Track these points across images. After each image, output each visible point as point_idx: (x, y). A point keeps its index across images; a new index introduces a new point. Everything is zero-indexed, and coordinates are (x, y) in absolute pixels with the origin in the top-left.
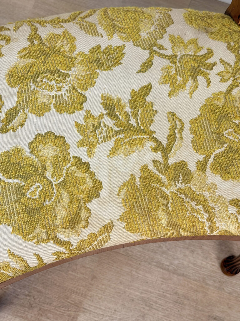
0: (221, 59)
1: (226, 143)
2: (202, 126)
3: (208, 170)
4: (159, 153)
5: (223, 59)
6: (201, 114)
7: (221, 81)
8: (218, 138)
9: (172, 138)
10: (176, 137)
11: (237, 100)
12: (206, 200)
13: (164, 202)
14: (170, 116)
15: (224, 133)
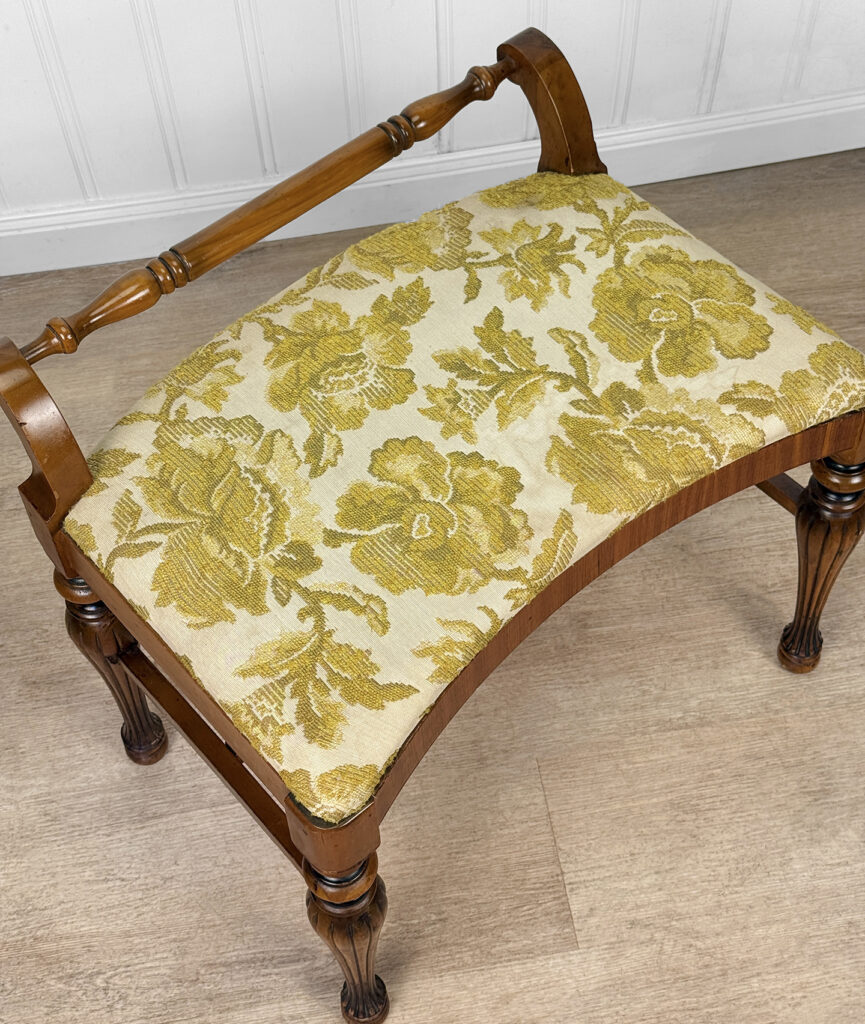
0: (577, 229)
1: (660, 330)
2: (612, 324)
3: (660, 376)
4: (573, 389)
5: (580, 227)
6: (599, 311)
7: (599, 255)
8: (644, 329)
9: (578, 361)
10: (583, 358)
11: (638, 268)
12: (683, 416)
13: (624, 448)
14: (555, 334)
15: (650, 318)
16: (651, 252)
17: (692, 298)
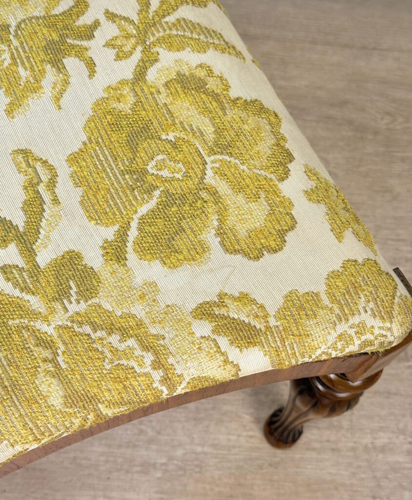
0: (107, 12)
1: (156, 188)
2: (98, 163)
3: (132, 256)
4: (12, 248)
5: (112, 9)
6: (90, 139)
7: (118, 58)
8: (137, 180)
9: (34, 207)
10: (42, 202)
11: (160, 90)
12: (140, 324)
13: (47, 354)
14: (20, 158)
15: (149, 168)
16: (185, 70)
17: (212, 152)
